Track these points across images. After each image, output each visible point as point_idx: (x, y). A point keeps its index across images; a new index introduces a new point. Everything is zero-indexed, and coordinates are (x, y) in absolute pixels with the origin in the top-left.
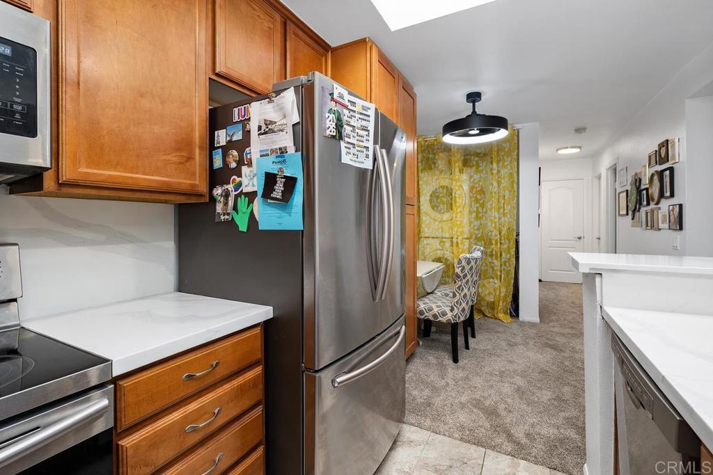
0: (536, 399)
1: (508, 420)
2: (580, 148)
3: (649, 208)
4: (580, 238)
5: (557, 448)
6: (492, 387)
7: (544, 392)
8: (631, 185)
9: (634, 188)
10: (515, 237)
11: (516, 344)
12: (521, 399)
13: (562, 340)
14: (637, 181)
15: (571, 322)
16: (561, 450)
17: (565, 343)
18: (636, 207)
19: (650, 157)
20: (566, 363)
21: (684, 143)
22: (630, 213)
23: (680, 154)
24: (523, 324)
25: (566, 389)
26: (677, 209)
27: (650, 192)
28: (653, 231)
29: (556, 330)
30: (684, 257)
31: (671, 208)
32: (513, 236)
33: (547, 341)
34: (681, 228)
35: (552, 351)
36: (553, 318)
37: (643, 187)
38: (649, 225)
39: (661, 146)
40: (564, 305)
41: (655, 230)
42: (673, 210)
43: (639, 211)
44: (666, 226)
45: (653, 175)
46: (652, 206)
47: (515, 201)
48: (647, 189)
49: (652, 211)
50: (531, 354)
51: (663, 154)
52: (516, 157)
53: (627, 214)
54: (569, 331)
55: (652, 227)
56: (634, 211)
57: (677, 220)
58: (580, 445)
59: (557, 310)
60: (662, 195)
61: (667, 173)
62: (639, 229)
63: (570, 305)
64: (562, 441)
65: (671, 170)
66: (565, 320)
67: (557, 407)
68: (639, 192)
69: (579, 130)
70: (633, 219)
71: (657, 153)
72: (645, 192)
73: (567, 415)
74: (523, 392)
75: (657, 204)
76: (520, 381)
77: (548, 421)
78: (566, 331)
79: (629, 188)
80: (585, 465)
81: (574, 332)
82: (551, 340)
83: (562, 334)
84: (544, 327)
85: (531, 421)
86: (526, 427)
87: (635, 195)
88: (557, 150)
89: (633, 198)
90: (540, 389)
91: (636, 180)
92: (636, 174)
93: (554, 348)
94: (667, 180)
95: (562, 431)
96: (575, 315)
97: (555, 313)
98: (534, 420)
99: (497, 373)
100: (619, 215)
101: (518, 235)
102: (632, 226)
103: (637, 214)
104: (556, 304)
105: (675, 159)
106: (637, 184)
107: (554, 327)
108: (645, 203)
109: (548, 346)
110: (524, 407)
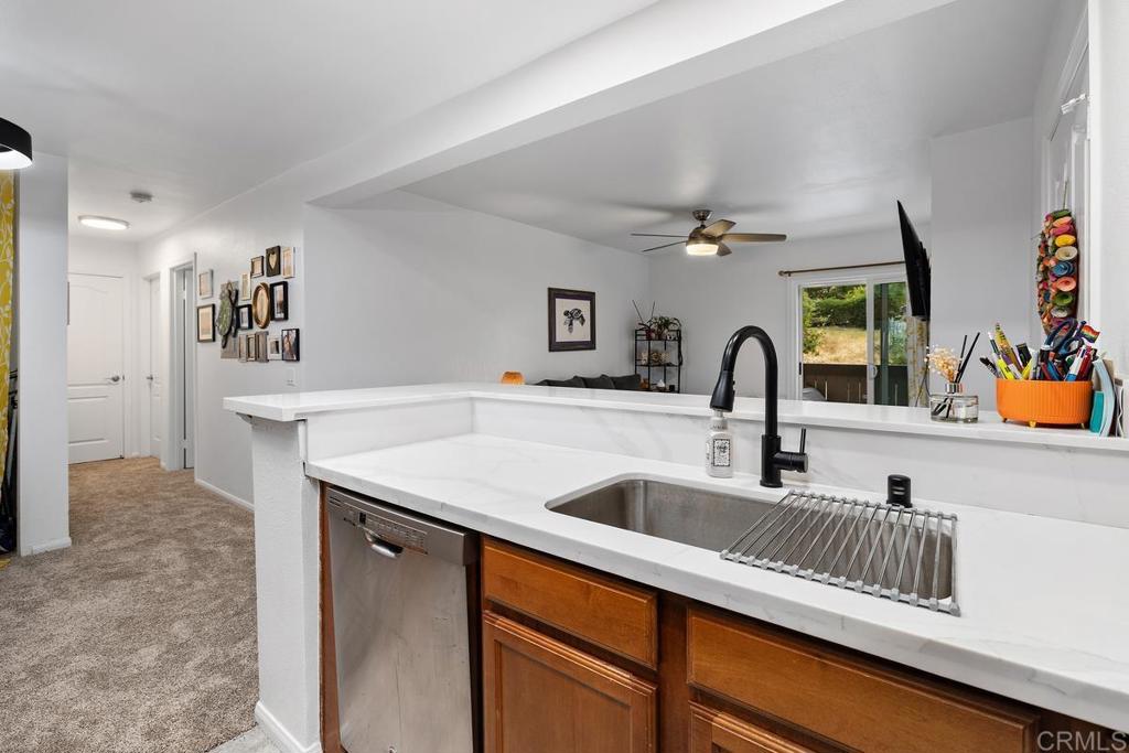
0: (136, 671)
1: (99, 738)
2: (127, 224)
3: (251, 333)
4: (116, 379)
5: (205, 715)
6: (25, 708)
7: (142, 652)
8: (222, 298)
9: (228, 302)
10: (8, 382)
11: (39, 603)
12: (106, 688)
13: (130, 559)
14: (232, 295)
15: (132, 525)
16: (212, 714)
17: (140, 560)
18: (230, 329)
19: (253, 263)
20: (158, 590)
21: (301, 254)
22: (219, 337)
23: (297, 267)
24: (34, 561)
25: (177, 627)
26: (293, 334)
27: (254, 311)
28: (256, 363)
29: (110, 546)
30: (301, 394)
31: (285, 333)
32: (3, 380)
33: (104, 571)
34: (298, 359)
35: (123, 583)
36: (96, 527)
37: (240, 303)
38: (253, 354)
39: (270, 252)
40: (105, 500)
41: (261, 361)
42: (288, 336)
43: (235, 335)
44: (279, 356)
45: (258, 289)
46: (257, 329)
47: (8, 308)
48: (249, 307)
49: (257, 336)
50: (83, 606)
51: (272, 261)
52: (10, 214)
53: (214, 340)
54: (137, 538)
55: (257, 358)
56: (226, 337)
57: (293, 349)
58: (235, 687)
59: (96, 512)
60: (271, 316)
61: (279, 289)
62: (236, 360)
63: (117, 498)
64: (208, 702)
65: (285, 284)
66: (119, 524)
67: (176, 661)
68: (236, 309)
69: (141, 196)
70: (224, 347)
71: (265, 260)
72: (245, 310)
73: (197, 660)
74: (103, 675)
75: (264, 327)
76: (84, 662)
77: (173, 688)
78: (131, 541)
79: (218, 303)
80: (259, 704)
81: (147, 537)
82: (112, 566)
83: (126, 549)
84: (86, 550)
85: (143, 709)
86: (140, 725)
87: (229, 314)
88: (80, 218)
89: (227, 317)
90: (133, 651)
91: (230, 292)
92: (229, 283)
93: (125, 575)
94: (279, 297)
95: (202, 687)
96: (134, 511)
97: (95, 520)
98: (149, 703)
99: (23, 675)
100: (199, 341)
101: (14, 376)
102: (222, 357)
103: (231, 339)
104: (88, 503)
105: (290, 273)
106: (233, 298)
107: (104, 542)
108: (246, 325)
109: (112, 578)
110: (121, 695)
